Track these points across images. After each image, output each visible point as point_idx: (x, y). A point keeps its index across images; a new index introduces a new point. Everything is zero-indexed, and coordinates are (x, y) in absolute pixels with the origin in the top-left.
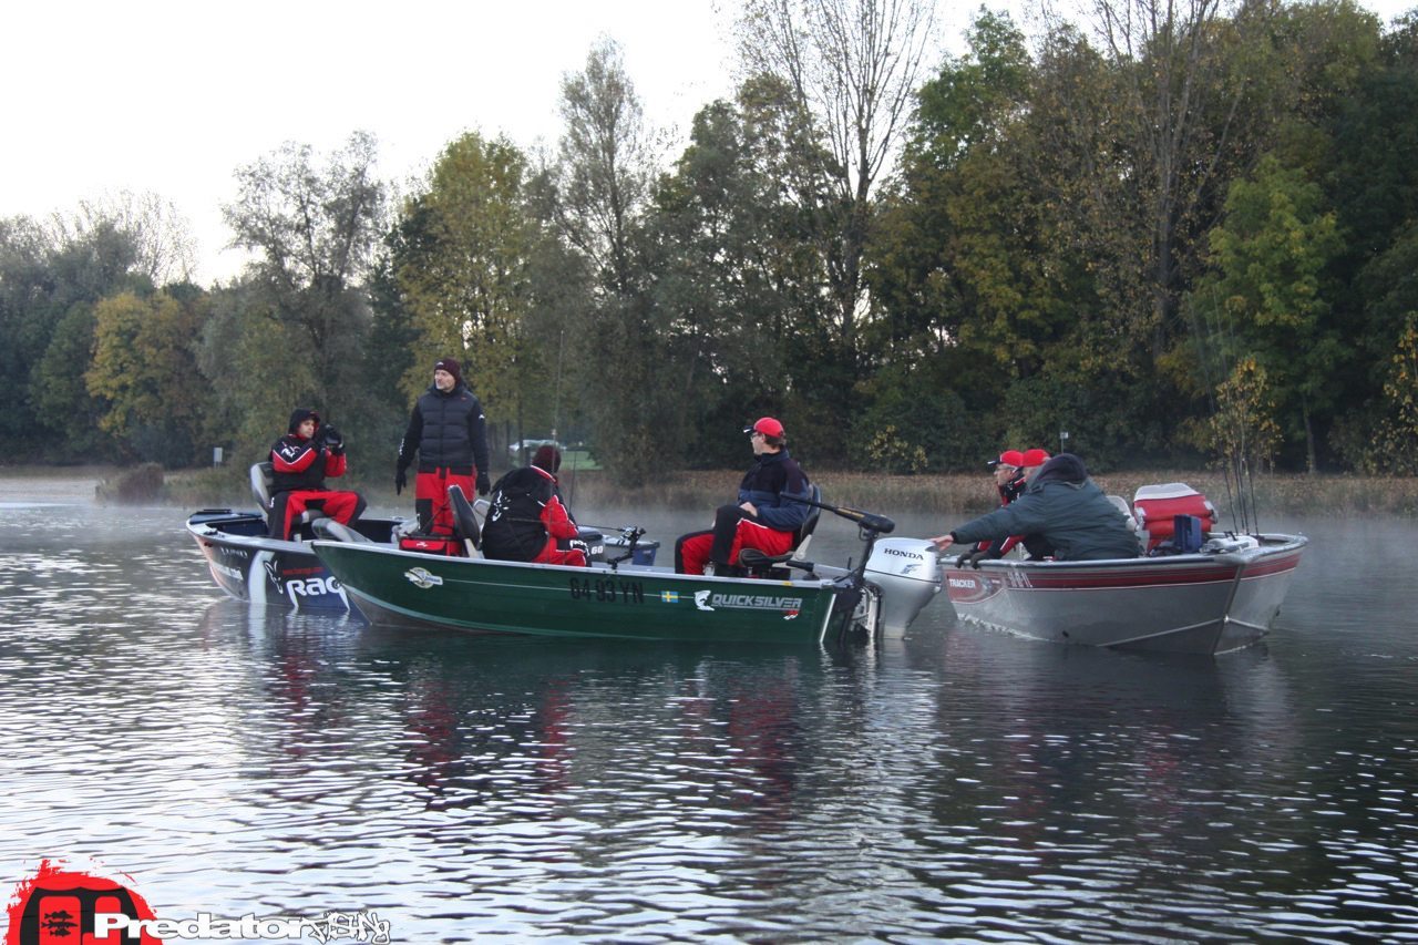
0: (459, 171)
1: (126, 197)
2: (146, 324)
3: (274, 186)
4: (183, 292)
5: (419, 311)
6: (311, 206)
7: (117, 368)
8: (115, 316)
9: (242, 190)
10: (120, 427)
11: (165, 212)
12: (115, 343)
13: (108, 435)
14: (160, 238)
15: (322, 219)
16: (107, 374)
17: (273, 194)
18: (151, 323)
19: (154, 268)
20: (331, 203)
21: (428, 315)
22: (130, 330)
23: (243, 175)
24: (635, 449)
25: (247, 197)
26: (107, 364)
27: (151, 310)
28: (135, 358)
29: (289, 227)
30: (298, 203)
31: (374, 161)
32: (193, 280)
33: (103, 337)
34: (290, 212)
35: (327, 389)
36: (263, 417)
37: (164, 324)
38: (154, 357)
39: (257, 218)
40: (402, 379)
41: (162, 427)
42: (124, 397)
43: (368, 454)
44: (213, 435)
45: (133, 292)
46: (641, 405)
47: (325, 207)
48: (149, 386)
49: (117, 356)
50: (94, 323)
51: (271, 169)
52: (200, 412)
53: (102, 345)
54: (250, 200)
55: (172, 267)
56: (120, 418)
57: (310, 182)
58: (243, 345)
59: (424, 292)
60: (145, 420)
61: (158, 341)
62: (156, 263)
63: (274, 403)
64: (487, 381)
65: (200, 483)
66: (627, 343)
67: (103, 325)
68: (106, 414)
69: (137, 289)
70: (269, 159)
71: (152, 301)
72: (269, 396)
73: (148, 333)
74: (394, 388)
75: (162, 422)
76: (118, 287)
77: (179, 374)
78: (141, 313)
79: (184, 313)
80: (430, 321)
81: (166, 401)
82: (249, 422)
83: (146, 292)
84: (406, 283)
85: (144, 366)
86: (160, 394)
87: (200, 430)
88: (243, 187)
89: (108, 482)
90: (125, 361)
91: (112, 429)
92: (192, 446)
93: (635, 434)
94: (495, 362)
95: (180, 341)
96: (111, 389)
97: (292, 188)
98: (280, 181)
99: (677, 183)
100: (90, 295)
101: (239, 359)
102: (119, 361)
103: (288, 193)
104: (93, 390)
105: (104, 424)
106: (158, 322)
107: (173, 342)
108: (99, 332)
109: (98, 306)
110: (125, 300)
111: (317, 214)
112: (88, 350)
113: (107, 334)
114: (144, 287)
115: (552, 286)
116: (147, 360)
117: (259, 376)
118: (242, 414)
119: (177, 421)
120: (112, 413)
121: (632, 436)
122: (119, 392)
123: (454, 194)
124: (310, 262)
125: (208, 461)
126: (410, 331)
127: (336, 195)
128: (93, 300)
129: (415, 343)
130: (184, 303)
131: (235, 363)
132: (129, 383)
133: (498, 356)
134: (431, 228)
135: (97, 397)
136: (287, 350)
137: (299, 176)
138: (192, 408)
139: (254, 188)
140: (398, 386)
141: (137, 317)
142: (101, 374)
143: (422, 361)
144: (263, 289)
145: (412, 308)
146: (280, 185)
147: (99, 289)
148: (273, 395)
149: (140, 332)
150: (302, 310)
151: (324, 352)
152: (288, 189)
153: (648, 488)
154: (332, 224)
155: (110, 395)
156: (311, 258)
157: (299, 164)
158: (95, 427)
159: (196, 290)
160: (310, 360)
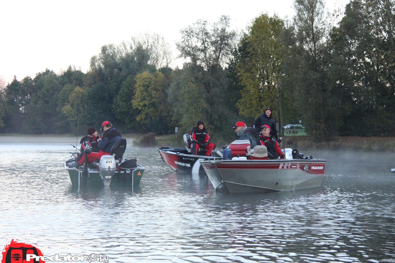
0: (259, 28)
1: (147, 36)
2: (153, 82)
3: (194, 35)
4: (166, 70)
5: (243, 79)
6: (207, 42)
7: (143, 98)
8: (142, 80)
9: (183, 37)
10: (143, 120)
11: (160, 41)
12: (142, 90)
13: (139, 122)
14: (159, 51)
15: (210, 47)
16: (139, 101)
17: (193, 38)
18: (154, 82)
19: (157, 62)
20: (213, 41)
21: (246, 80)
22: (147, 85)
23: (183, 32)
24: (319, 128)
25: (185, 39)
26: (139, 97)
27: (154, 77)
28: (149, 95)
29: (199, 50)
30: (202, 41)
31: (229, 26)
32: (170, 66)
33: (138, 87)
34: (199, 45)
35: (211, 107)
36: (189, 117)
37: (159, 83)
38: (155, 94)
39: (188, 47)
40: (237, 103)
41: (158, 120)
42: (145, 109)
43: (225, 130)
44: (175, 122)
45: (148, 71)
46: (322, 113)
47: (211, 43)
48: (153, 105)
49: (142, 94)
50: (135, 82)
51: (193, 30)
52: (171, 114)
53: (137, 90)
54: (186, 41)
55: (163, 61)
56: (143, 117)
57: (206, 34)
58: (182, 91)
59: (245, 72)
60: (152, 117)
61: (157, 88)
62: (157, 60)
63: (192, 112)
64: (267, 104)
65: (167, 140)
66: (317, 90)
67: (138, 83)
68: (139, 115)
69: (150, 70)
70: (192, 26)
71: (155, 75)
72: (191, 110)
73: (153, 86)
74: (234, 106)
75: (158, 118)
76: (144, 70)
77: (164, 101)
78: (151, 79)
79: (166, 79)
80: (247, 82)
81: (159, 110)
82: (184, 119)
83: (153, 71)
84: (239, 69)
85: (152, 98)
86: (157, 108)
87: (171, 121)
88: (183, 36)
89: (137, 139)
90: (145, 96)
91: (141, 120)
92: (168, 127)
93: (319, 123)
94: (270, 97)
95: (164, 89)
96: (141, 106)
97: (200, 36)
98: (196, 34)
99: (339, 30)
100: (134, 72)
101: (181, 97)
102: (143, 96)
103: (199, 38)
104: (134, 106)
105: (138, 119)
106: (157, 82)
107: (162, 89)
108: (136, 86)
109: (137, 76)
110: (145, 74)
111: (208, 45)
112: (133, 92)
113: (140, 86)
114: (152, 69)
115: (290, 70)
116: (153, 95)
117: (187, 103)
118: (182, 116)
119: (163, 117)
120: (141, 114)
121: (318, 124)
122: (143, 107)
123: (257, 37)
124: (206, 62)
125: (173, 132)
126: (241, 86)
127: (215, 38)
128: (135, 74)
129: (242, 90)
130: (166, 75)
131: (180, 98)
132: (147, 104)
133: (271, 95)
134: (248, 49)
135: (136, 109)
136: (197, 94)
137: (203, 32)
138: (168, 113)
139: (187, 36)
140: (236, 106)
141: (149, 80)
142: (137, 101)
143: (245, 97)
144: (189, 72)
145: (241, 78)
146: (196, 35)
147: (137, 70)
148: (192, 109)
149: (151, 85)
150: (202, 79)
151: (210, 94)
152: (199, 37)
153: (323, 143)
154: (214, 49)
155: (140, 108)
156: (206, 60)
157: (202, 27)
158: (135, 120)
159: (170, 70)
160: (205, 97)
